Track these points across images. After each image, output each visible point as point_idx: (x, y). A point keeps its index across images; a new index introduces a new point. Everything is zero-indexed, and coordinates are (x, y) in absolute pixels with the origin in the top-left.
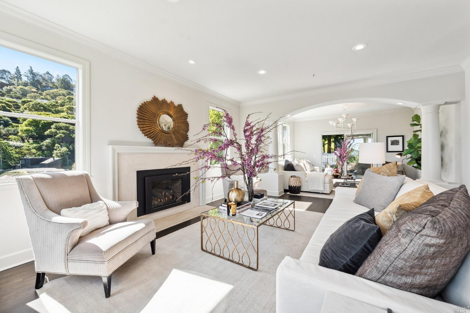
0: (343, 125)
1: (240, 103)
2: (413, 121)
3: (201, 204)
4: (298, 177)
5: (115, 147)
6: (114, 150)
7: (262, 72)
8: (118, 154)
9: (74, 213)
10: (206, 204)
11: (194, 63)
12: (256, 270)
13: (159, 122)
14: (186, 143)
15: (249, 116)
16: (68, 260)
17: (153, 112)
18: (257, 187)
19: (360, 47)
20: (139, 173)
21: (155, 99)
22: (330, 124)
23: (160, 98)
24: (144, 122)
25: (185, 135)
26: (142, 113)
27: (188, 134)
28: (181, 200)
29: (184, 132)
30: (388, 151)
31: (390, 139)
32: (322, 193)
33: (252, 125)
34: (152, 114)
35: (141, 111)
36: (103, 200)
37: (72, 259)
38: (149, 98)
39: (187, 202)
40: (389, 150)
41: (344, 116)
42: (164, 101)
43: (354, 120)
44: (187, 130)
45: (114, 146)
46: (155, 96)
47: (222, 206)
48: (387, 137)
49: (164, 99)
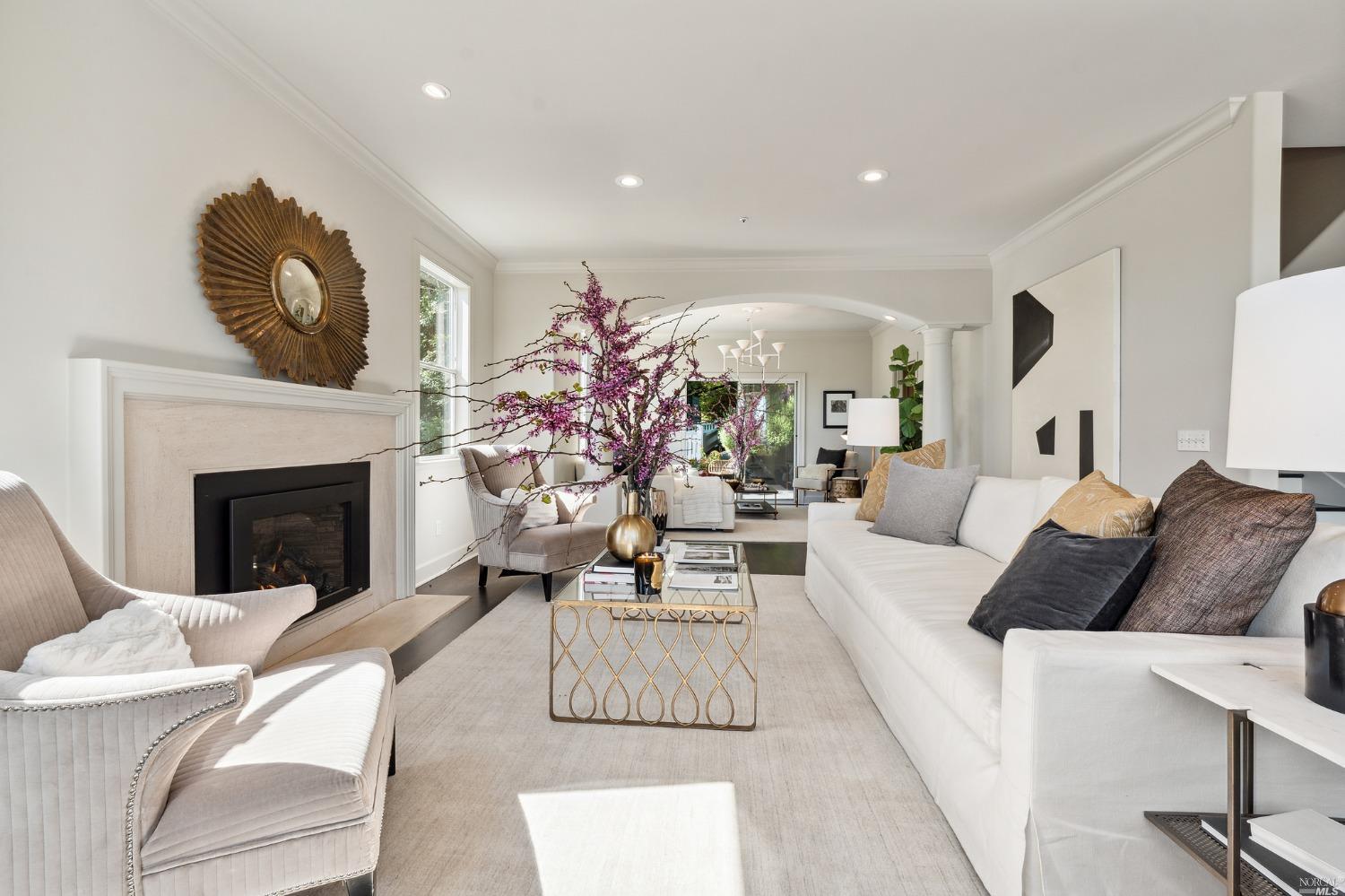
0: (750, 356)
1: (497, 260)
2: (896, 359)
3: (400, 593)
4: (659, 491)
5: (118, 366)
6: (110, 382)
7: (629, 181)
8: (127, 398)
9: (96, 659)
10: (419, 590)
11: (441, 95)
12: (751, 728)
13: (278, 284)
14: (361, 375)
15: (628, 304)
16: (142, 869)
17: (256, 244)
18: (583, 521)
19: (873, 176)
20: (202, 482)
21: (261, 191)
22: (720, 352)
23: (281, 193)
24: (228, 276)
25: (359, 345)
26: (216, 238)
27: (366, 342)
28: (343, 584)
29: (353, 335)
30: (826, 427)
31: (831, 398)
32: (718, 530)
33: (635, 330)
34: (251, 246)
35: (215, 231)
36: (138, 595)
37: (176, 853)
38: (238, 183)
39: (364, 589)
40: (828, 424)
41: (758, 335)
42: (291, 206)
43: (777, 346)
44: (363, 329)
45: (114, 364)
46: (260, 180)
47: (593, 572)
48: (826, 393)
49: (292, 200)
